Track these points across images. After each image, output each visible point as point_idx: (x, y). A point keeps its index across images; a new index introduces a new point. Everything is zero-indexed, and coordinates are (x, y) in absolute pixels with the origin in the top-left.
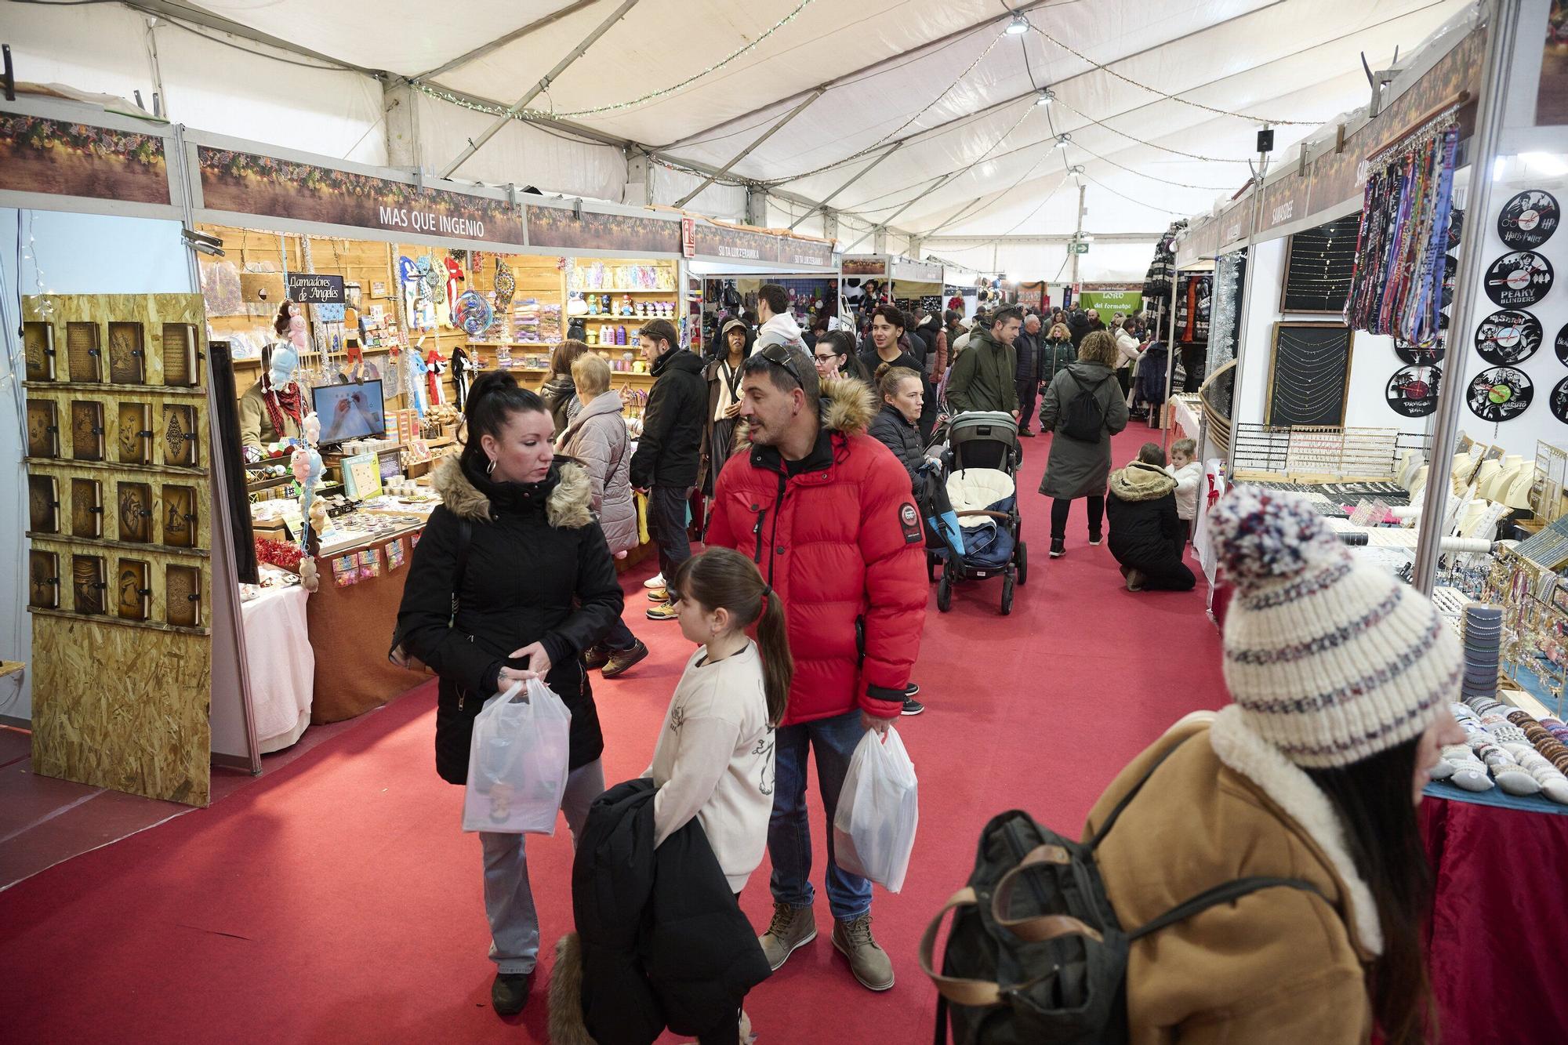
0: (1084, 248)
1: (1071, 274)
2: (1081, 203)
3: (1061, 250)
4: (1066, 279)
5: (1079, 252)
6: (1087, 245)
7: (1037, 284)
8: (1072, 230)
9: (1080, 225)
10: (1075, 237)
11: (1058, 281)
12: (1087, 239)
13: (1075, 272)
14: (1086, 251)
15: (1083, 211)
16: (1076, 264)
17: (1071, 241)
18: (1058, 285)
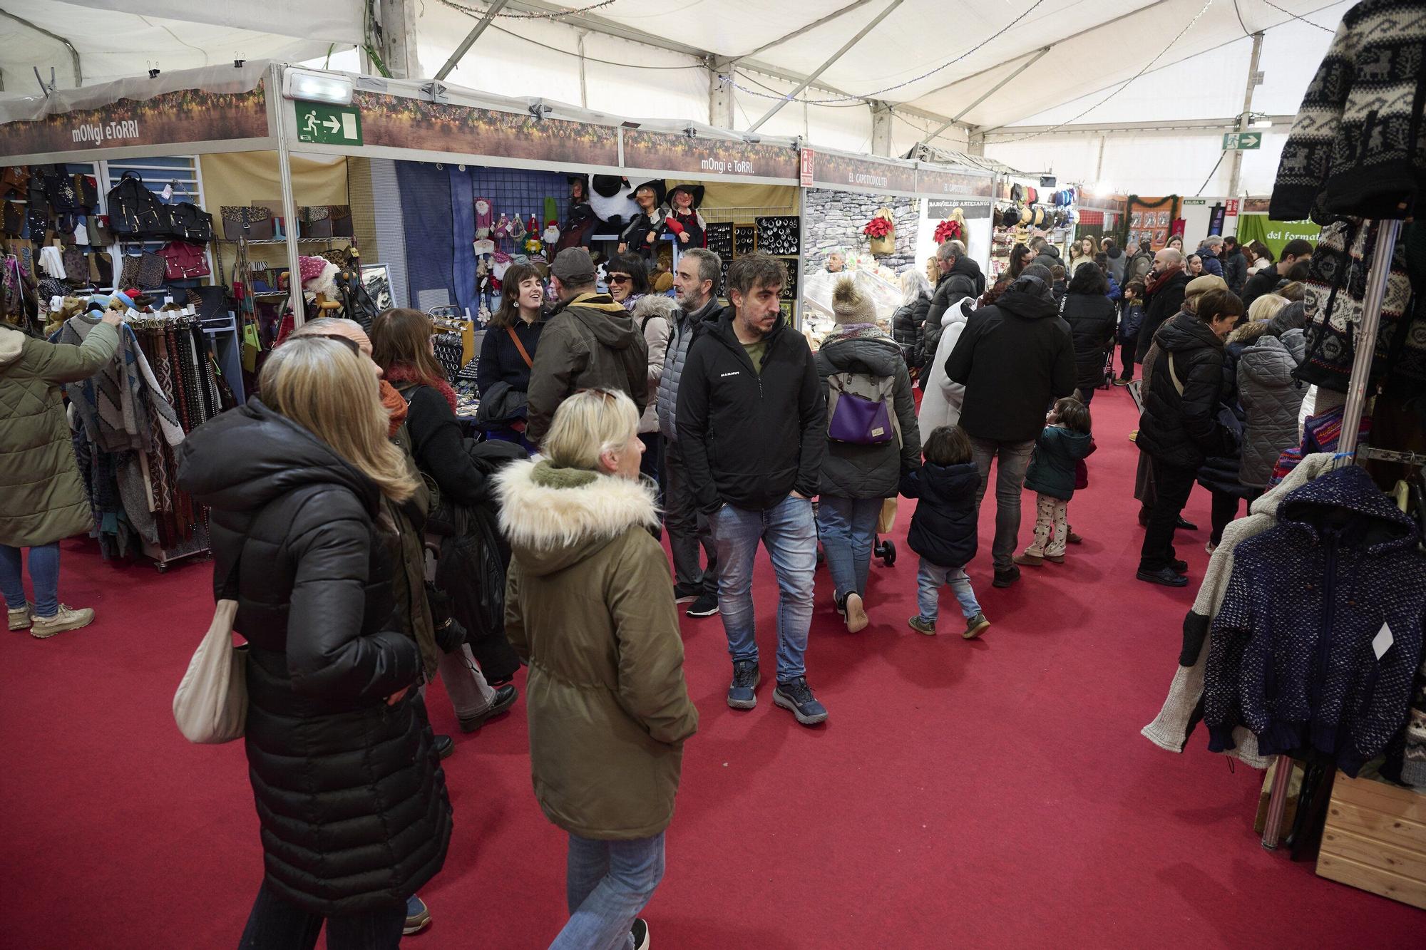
0: (1253, 140)
1: (1227, 185)
2: (1254, 64)
3: (1212, 146)
4: (1217, 191)
5: (1243, 146)
6: (1258, 136)
7: (1165, 200)
8: (1234, 110)
9: (1248, 101)
10: (1239, 121)
11: (1203, 195)
12: (1259, 125)
13: (1234, 182)
14: (1257, 145)
15: (1256, 78)
16: (1236, 166)
17: (1230, 129)
18: (1202, 202)
